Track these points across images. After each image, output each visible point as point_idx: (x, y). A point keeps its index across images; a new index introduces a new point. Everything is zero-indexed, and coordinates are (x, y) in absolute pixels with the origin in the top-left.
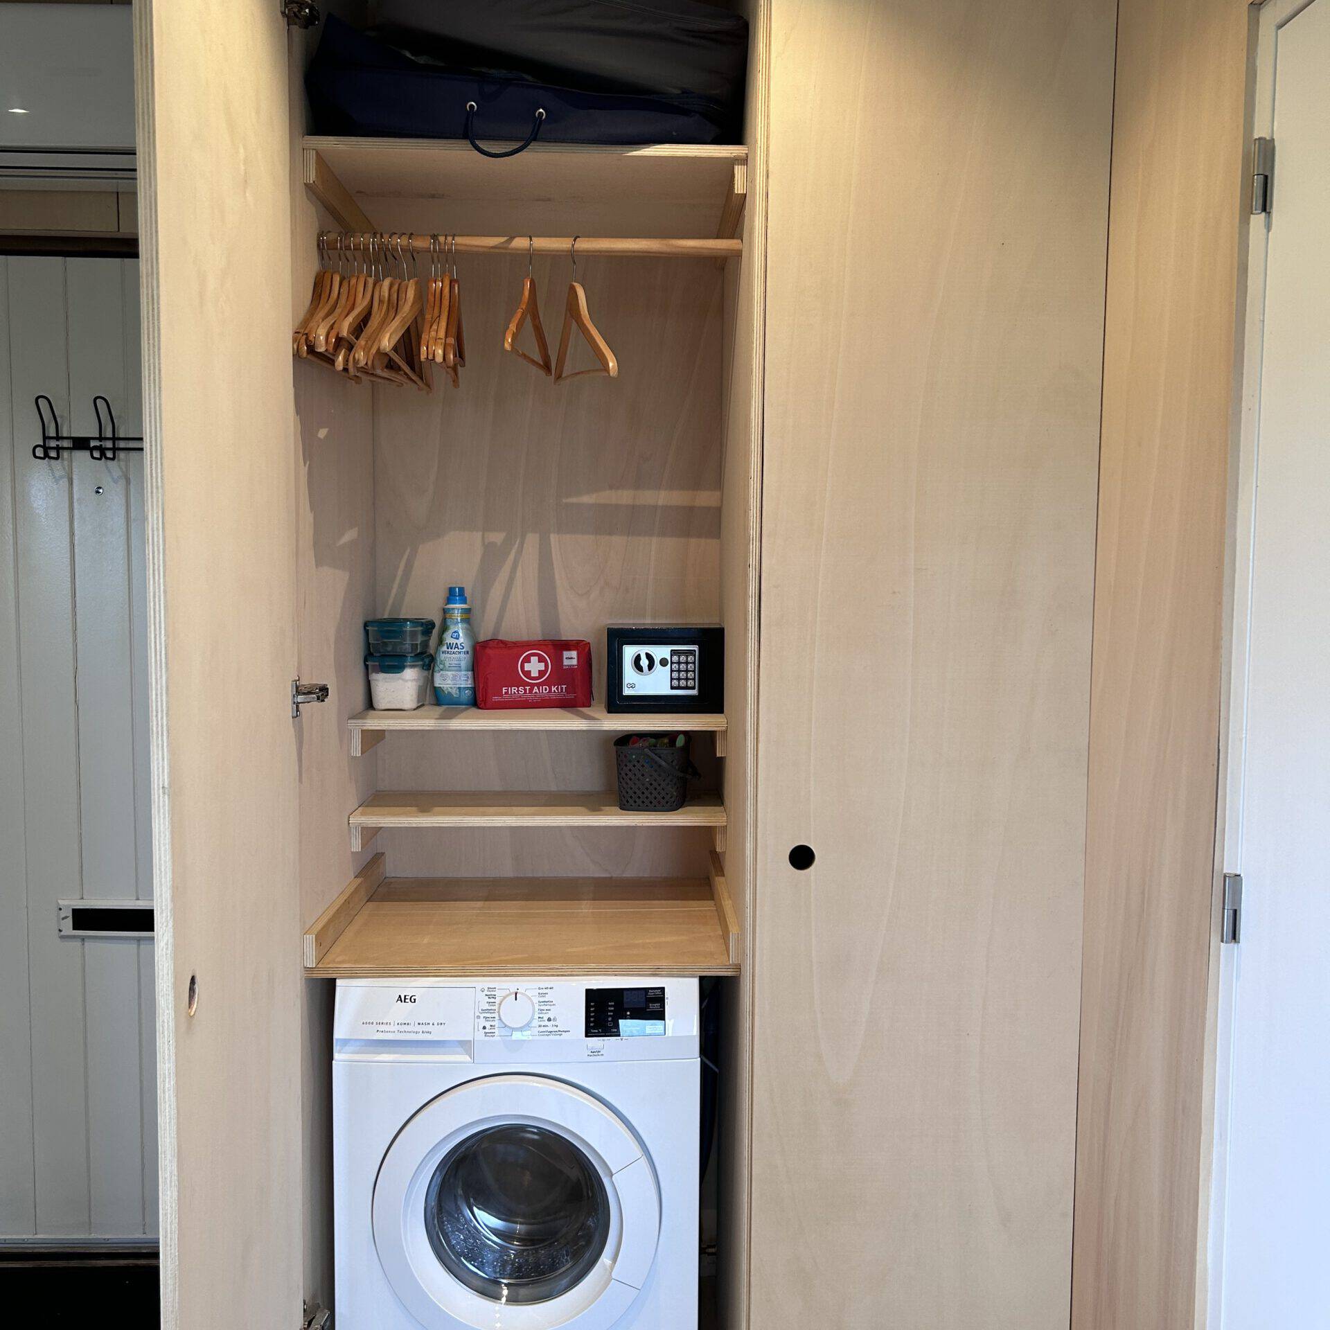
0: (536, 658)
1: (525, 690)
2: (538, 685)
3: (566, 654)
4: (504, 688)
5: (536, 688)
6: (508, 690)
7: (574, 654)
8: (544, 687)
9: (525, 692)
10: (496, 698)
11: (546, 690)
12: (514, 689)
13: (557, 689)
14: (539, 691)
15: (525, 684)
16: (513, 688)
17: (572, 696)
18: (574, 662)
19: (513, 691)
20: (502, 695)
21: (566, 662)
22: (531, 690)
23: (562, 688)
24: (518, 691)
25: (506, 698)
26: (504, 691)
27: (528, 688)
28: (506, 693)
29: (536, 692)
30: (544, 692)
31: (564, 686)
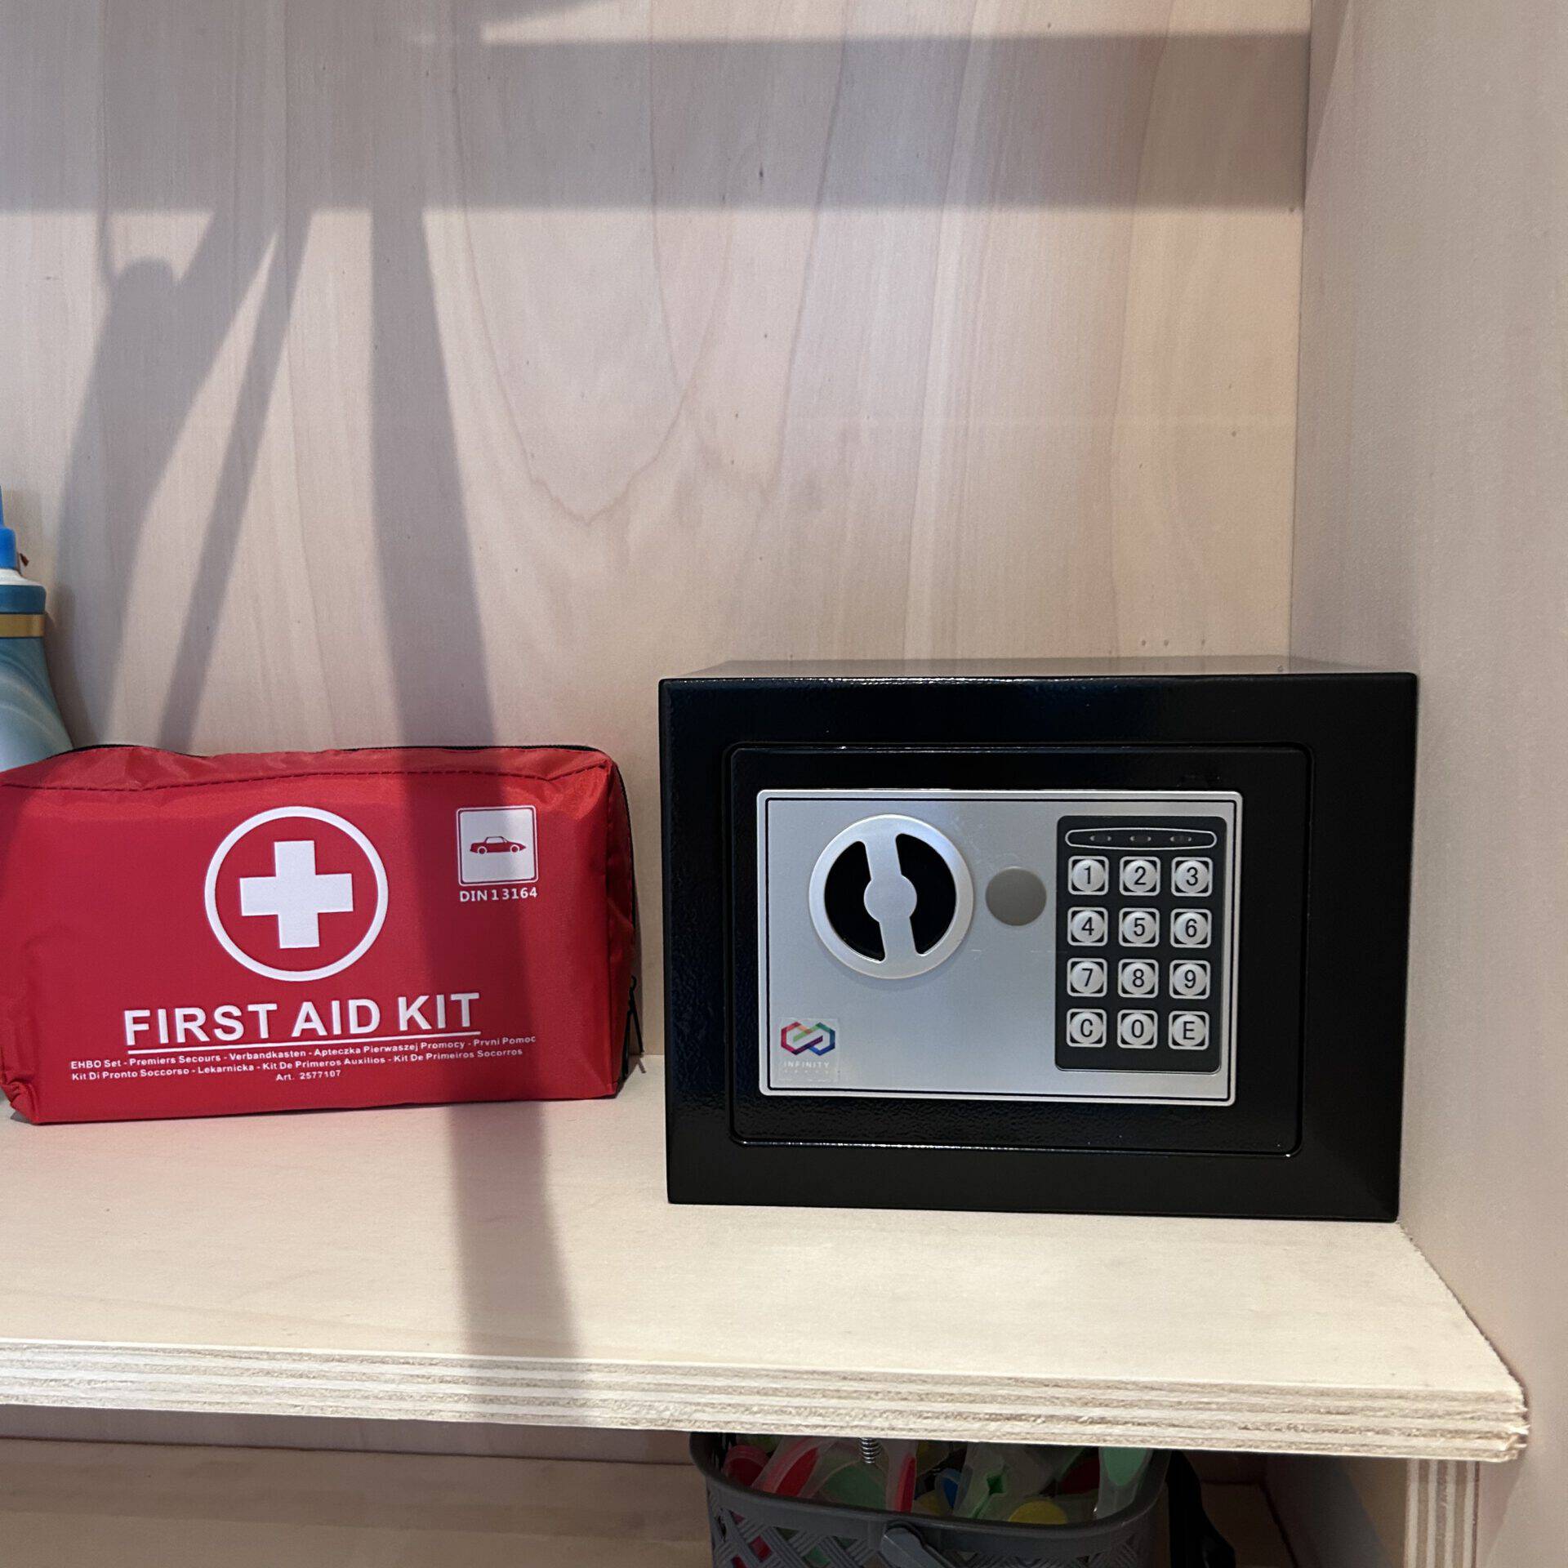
0: (306, 849)
1: (249, 1021)
2: (321, 994)
3: (472, 825)
4: (129, 1015)
5: (307, 1007)
6: (152, 1021)
7: (519, 822)
8: (353, 1005)
9: (251, 1033)
10: (86, 1069)
11: (364, 1016)
12: (188, 1020)
13: (428, 1011)
14: (327, 1022)
15: (250, 989)
16: (179, 1013)
17: (512, 1046)
18: (523, 866)
19: (180, 1026)
20: (118, 1049)
21: (474, 869)
22: (281, 1024)
23: (453, 1009)
24: (209, 1026)
25: (144, 1065)
26: (130, 1028)
27: (262, 1009)
28: (147, 1039)
29: (308, 1034)
30: (354, 1029)
31: (464, 999)
